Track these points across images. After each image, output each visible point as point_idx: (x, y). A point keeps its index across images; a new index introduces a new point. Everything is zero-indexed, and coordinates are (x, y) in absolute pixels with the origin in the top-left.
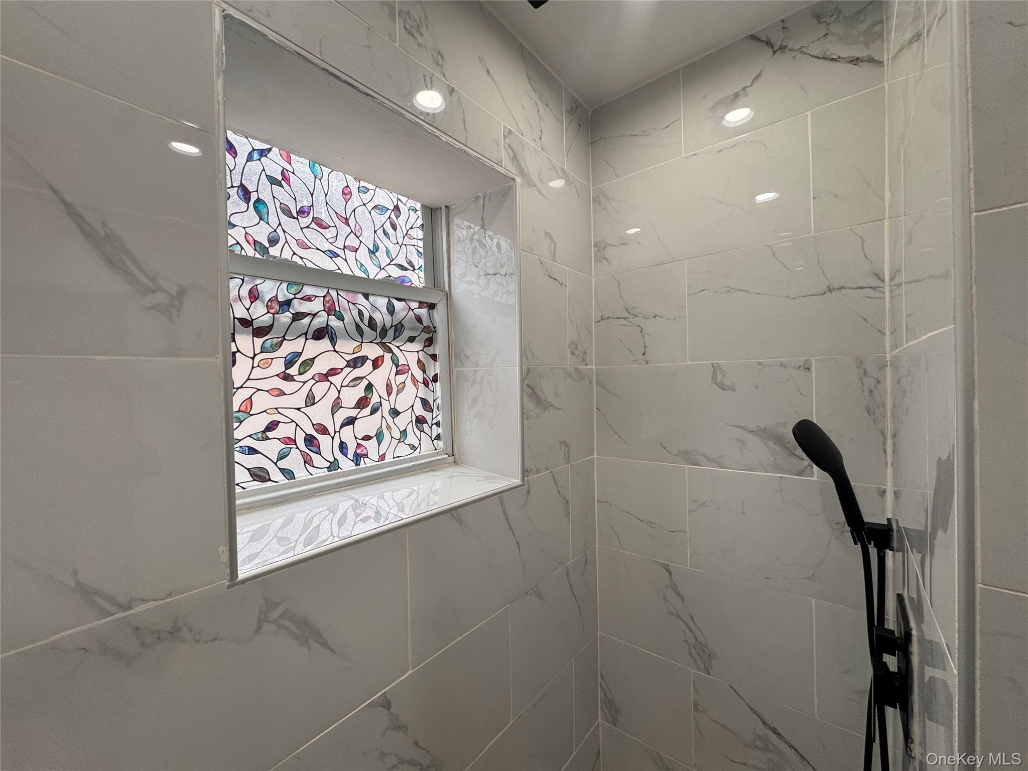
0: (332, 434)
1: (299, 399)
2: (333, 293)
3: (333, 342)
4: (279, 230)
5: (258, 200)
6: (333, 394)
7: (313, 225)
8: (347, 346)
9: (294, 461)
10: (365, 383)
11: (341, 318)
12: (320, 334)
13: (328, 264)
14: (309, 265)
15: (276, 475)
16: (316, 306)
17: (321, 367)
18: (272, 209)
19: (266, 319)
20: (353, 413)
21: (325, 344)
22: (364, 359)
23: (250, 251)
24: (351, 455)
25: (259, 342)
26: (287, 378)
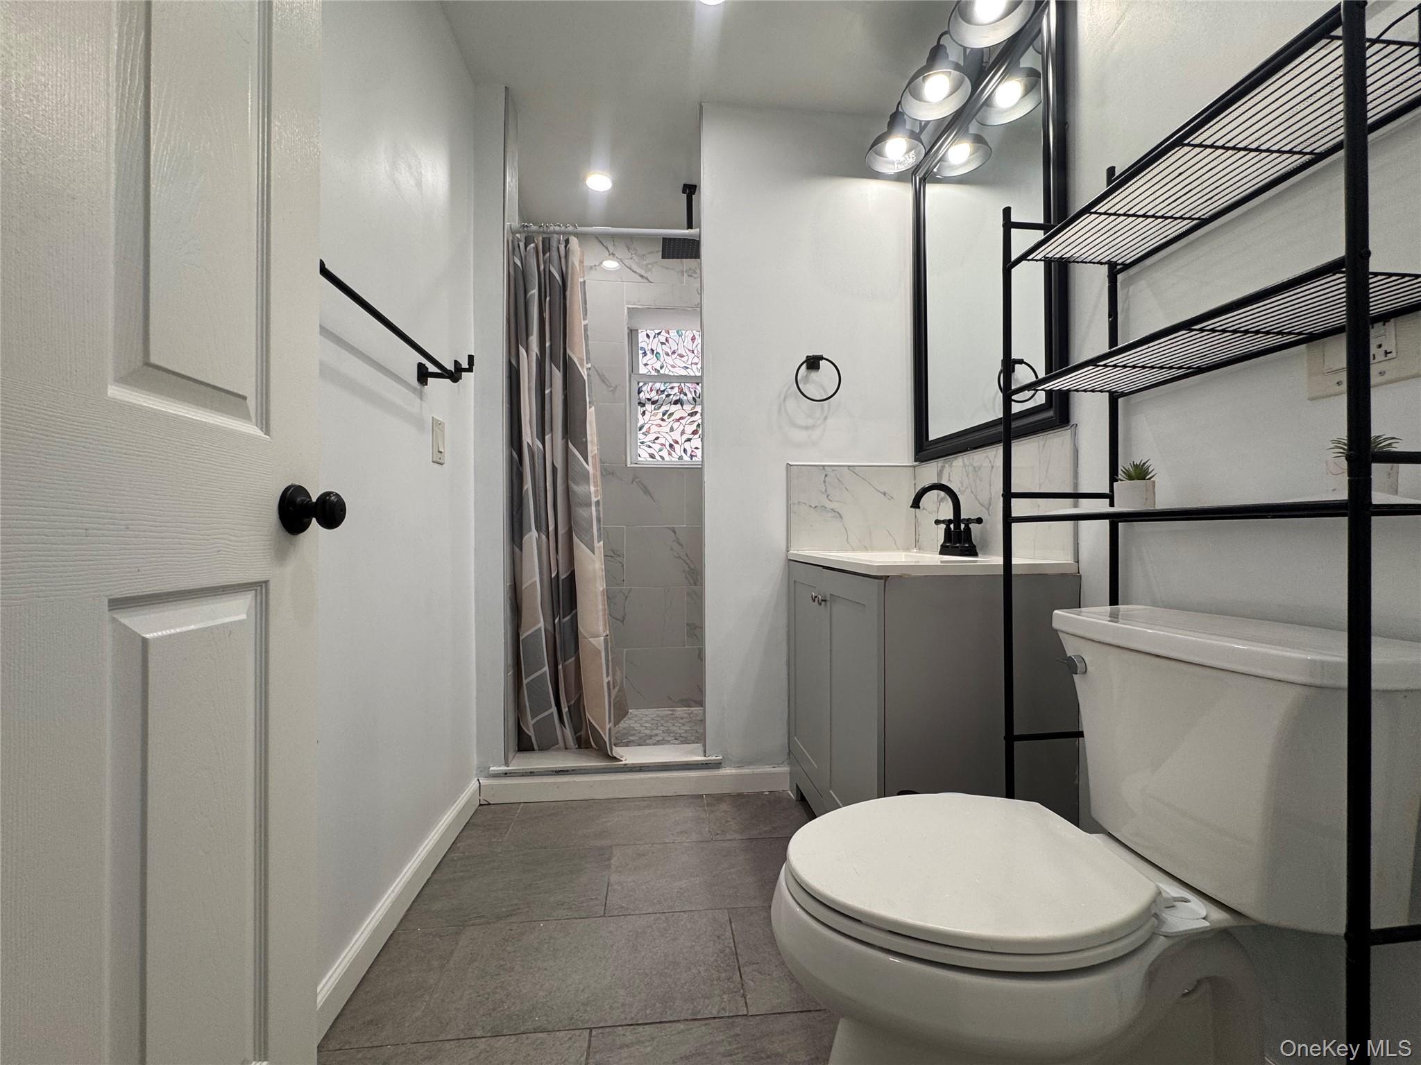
0: (680, 444)
1: (668, 429)
2: (682, 384)
3: (682, 405)
4: (664, 363)
5: (657, 353)
6: (681, 428)
7: (678, 357)
8: (688, 408)
9: (664, 453)
10: (696, 424)
11: (686, 395)
12: (676, 402)
13: (683, 372)
14: (676, 374)
15: (658, 457)
16: (676, 390)
17: (676, 416)
18: (662, 355)
19: (656, 398)
20: (691, 436)
21: (679, 406)
22: (696, 412)
23: (653, 373)
24: (689, 454)
25: (653, 406)
26: (663, 420)
